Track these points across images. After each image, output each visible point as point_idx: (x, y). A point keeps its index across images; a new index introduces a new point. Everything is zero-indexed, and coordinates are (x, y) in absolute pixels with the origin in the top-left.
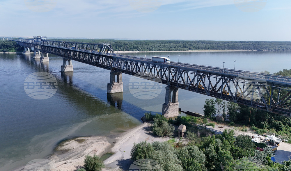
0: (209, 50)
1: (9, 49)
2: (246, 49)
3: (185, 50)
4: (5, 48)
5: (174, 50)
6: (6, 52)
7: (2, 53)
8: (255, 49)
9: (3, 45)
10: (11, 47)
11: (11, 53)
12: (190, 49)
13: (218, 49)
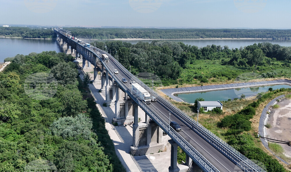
0: (221, 38)
1: (48, 36)
2: (260, 38)
3: (196, 38)
4: (45, 35)
5: (185, 38)
6: (45, 38)
7: (43, 39)
8: (270, 38)
9: (44, 33)
10: (49, 35)
11: (49, 39)
12: (202, 37)
13: (231, 37)
